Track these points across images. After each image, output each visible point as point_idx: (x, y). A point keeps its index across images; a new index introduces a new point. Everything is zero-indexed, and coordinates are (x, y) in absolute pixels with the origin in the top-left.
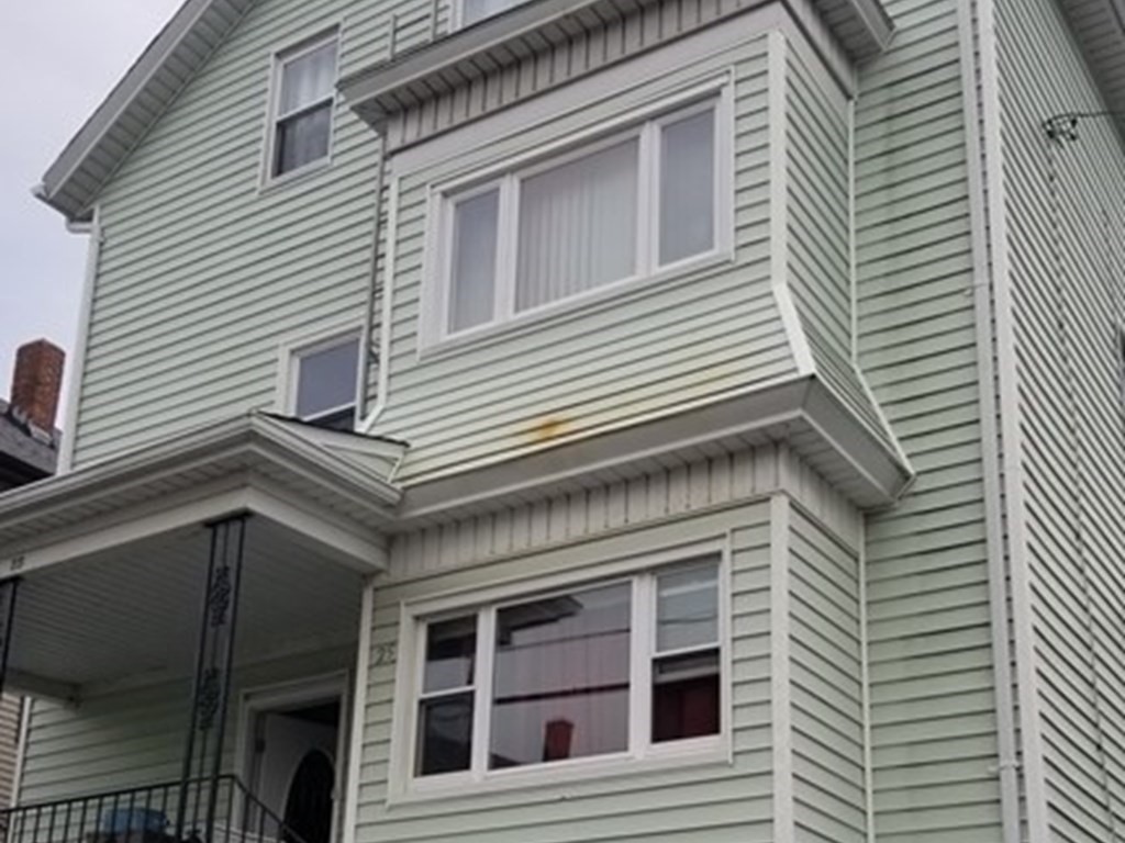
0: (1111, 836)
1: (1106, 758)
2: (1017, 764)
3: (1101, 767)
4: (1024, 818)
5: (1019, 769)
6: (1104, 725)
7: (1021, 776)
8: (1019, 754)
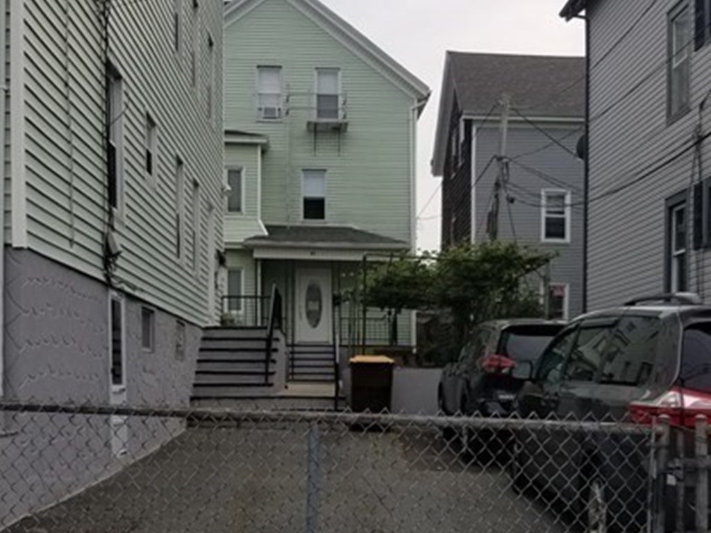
0: (69, 146)
1: (71, 92)
2: (4, 87)
3: (66, 98)
4: (8, 126)
5: (7, 91)
6: (71, 69)
7: (8, 97)
8: (8, 80)
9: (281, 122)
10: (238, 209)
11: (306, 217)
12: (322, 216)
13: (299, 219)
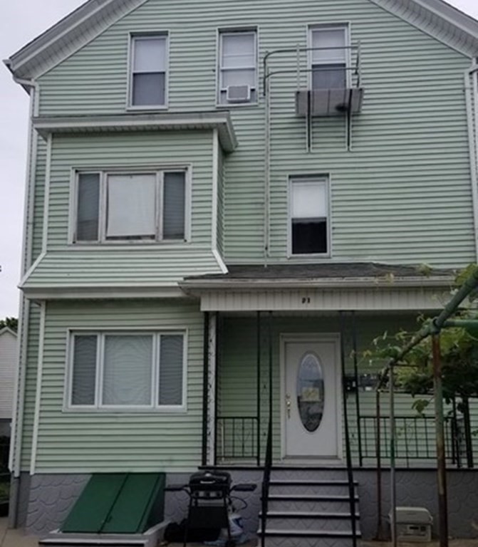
9: (255, 107)
10: (181, 235)
11: (296, 249)
12: (322, 247)
13: (285, 253)
